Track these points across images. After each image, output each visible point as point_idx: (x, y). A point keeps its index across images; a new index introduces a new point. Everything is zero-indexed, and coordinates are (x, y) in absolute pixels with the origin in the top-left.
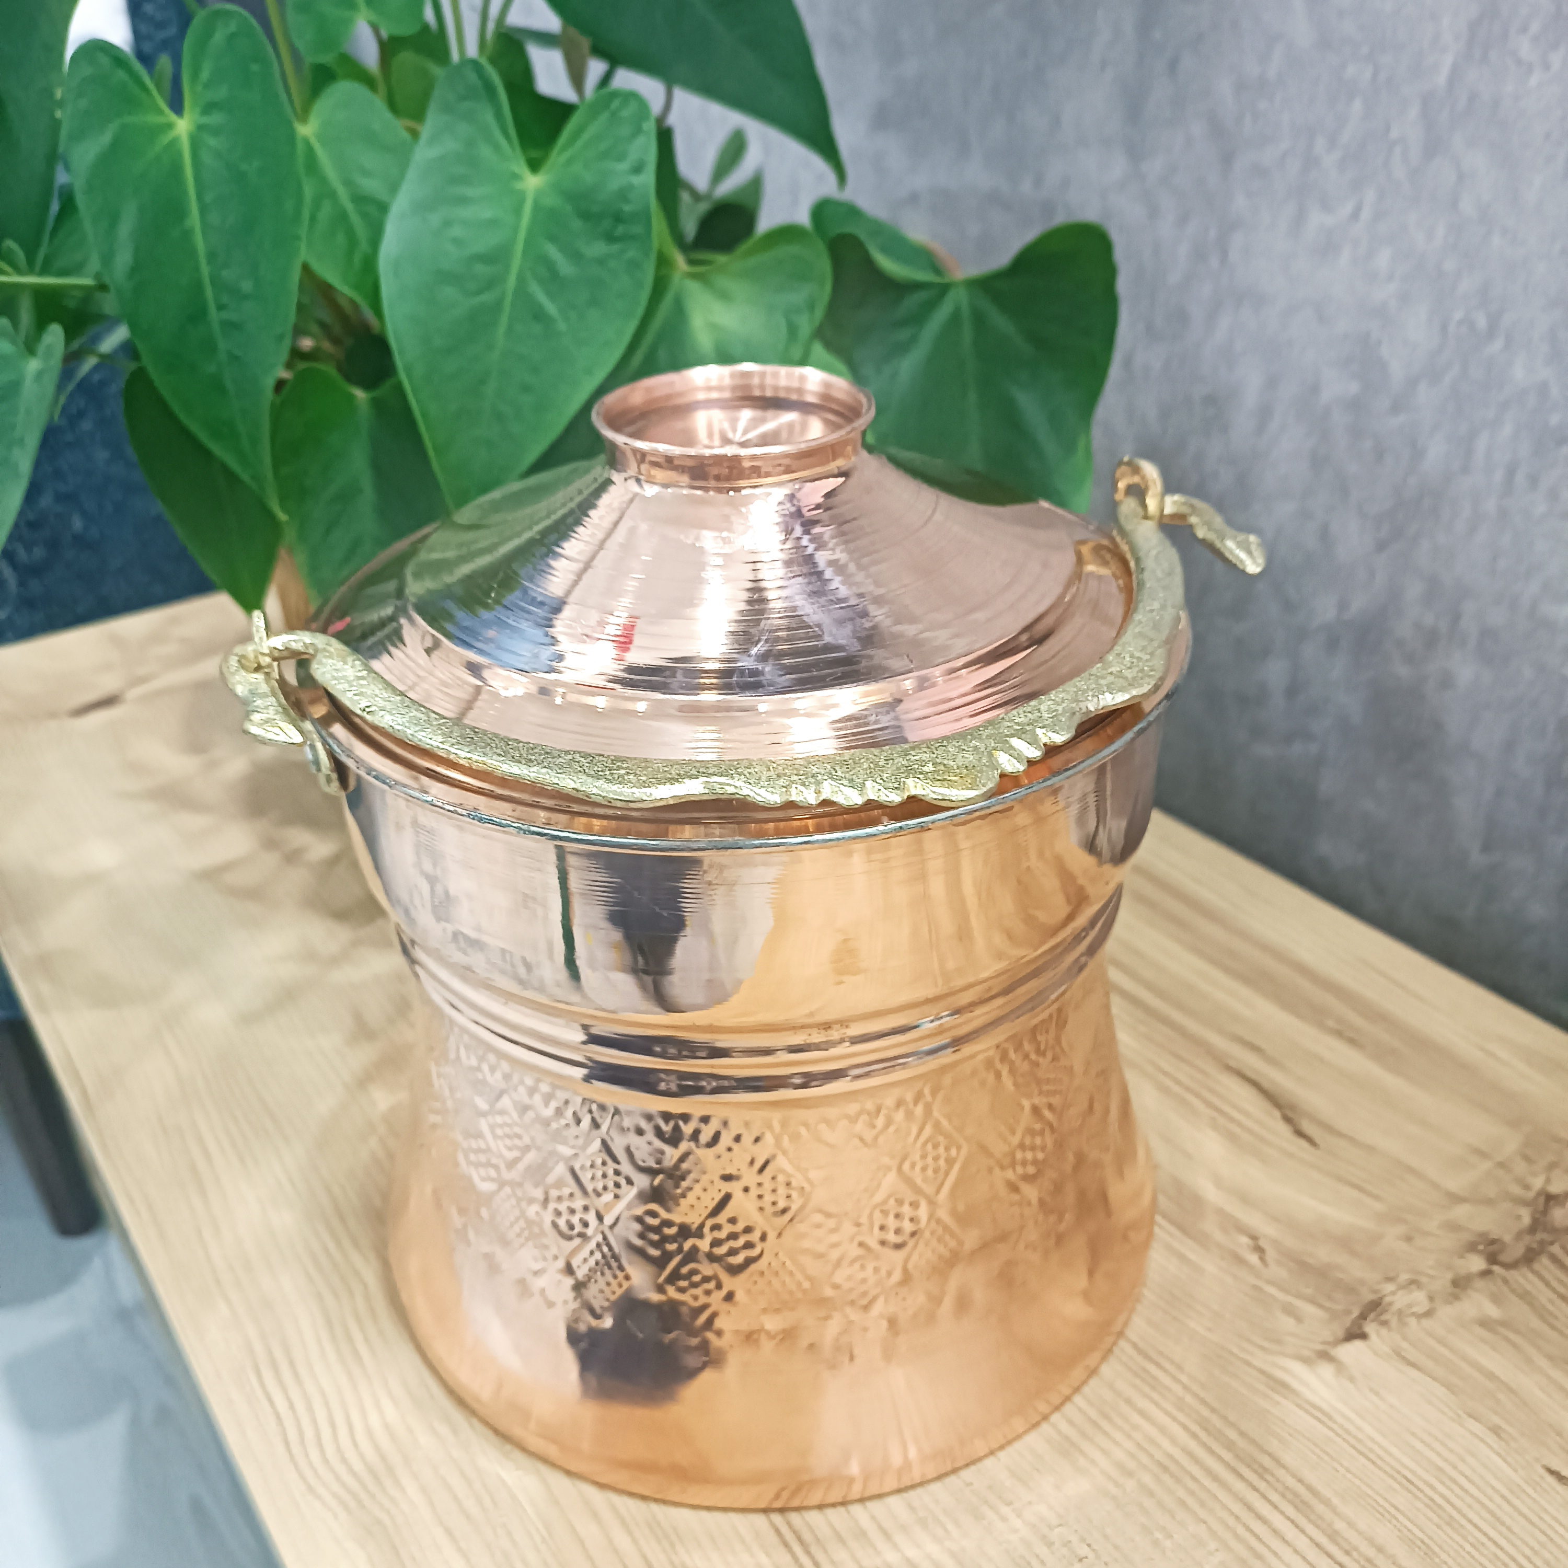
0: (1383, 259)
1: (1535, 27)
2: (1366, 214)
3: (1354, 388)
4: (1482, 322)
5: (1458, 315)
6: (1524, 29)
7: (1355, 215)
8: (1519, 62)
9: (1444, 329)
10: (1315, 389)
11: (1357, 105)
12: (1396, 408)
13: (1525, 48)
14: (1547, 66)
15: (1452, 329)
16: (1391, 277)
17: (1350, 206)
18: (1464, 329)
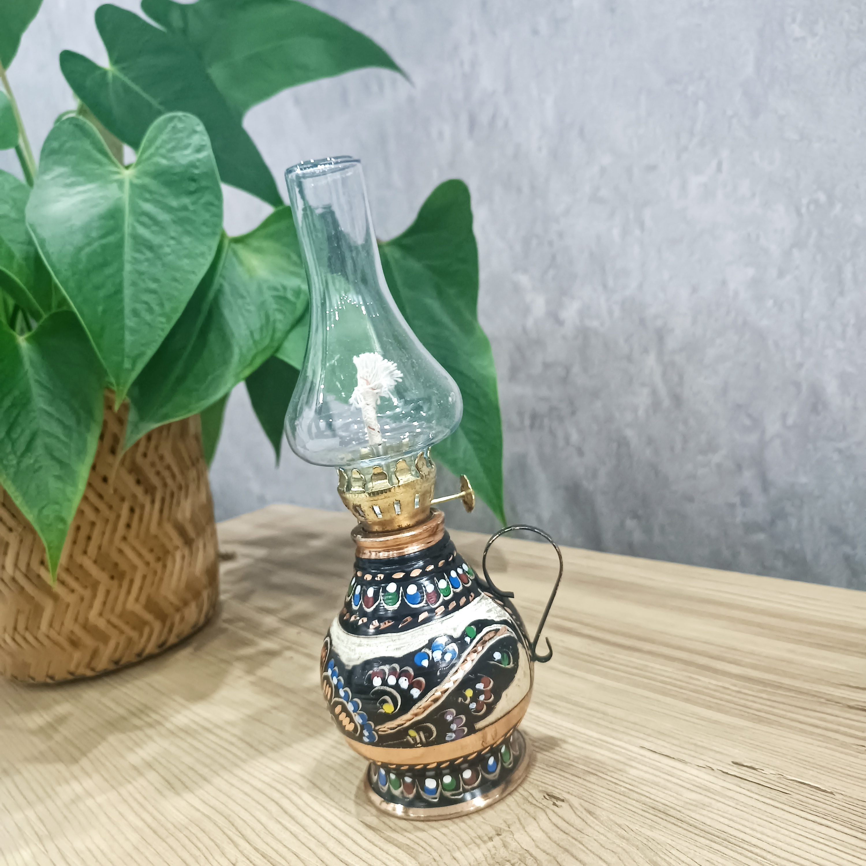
0: (745, 187)
1: (799, 17)
2: (725, 166)
3: (751, 272)
4: (822, 197)
5: (805, 201)
6: (794, 20)
7: (719, 168)
8: (796, 40)
9: (799, 213)
10: (724, 283)
11: (701, 105)
12: (781, 274)
13: (797, 31)
14: (815, 35)
15: (804, 210)
16: (754, 195)
17: (714, 164)
18: (812, 207)
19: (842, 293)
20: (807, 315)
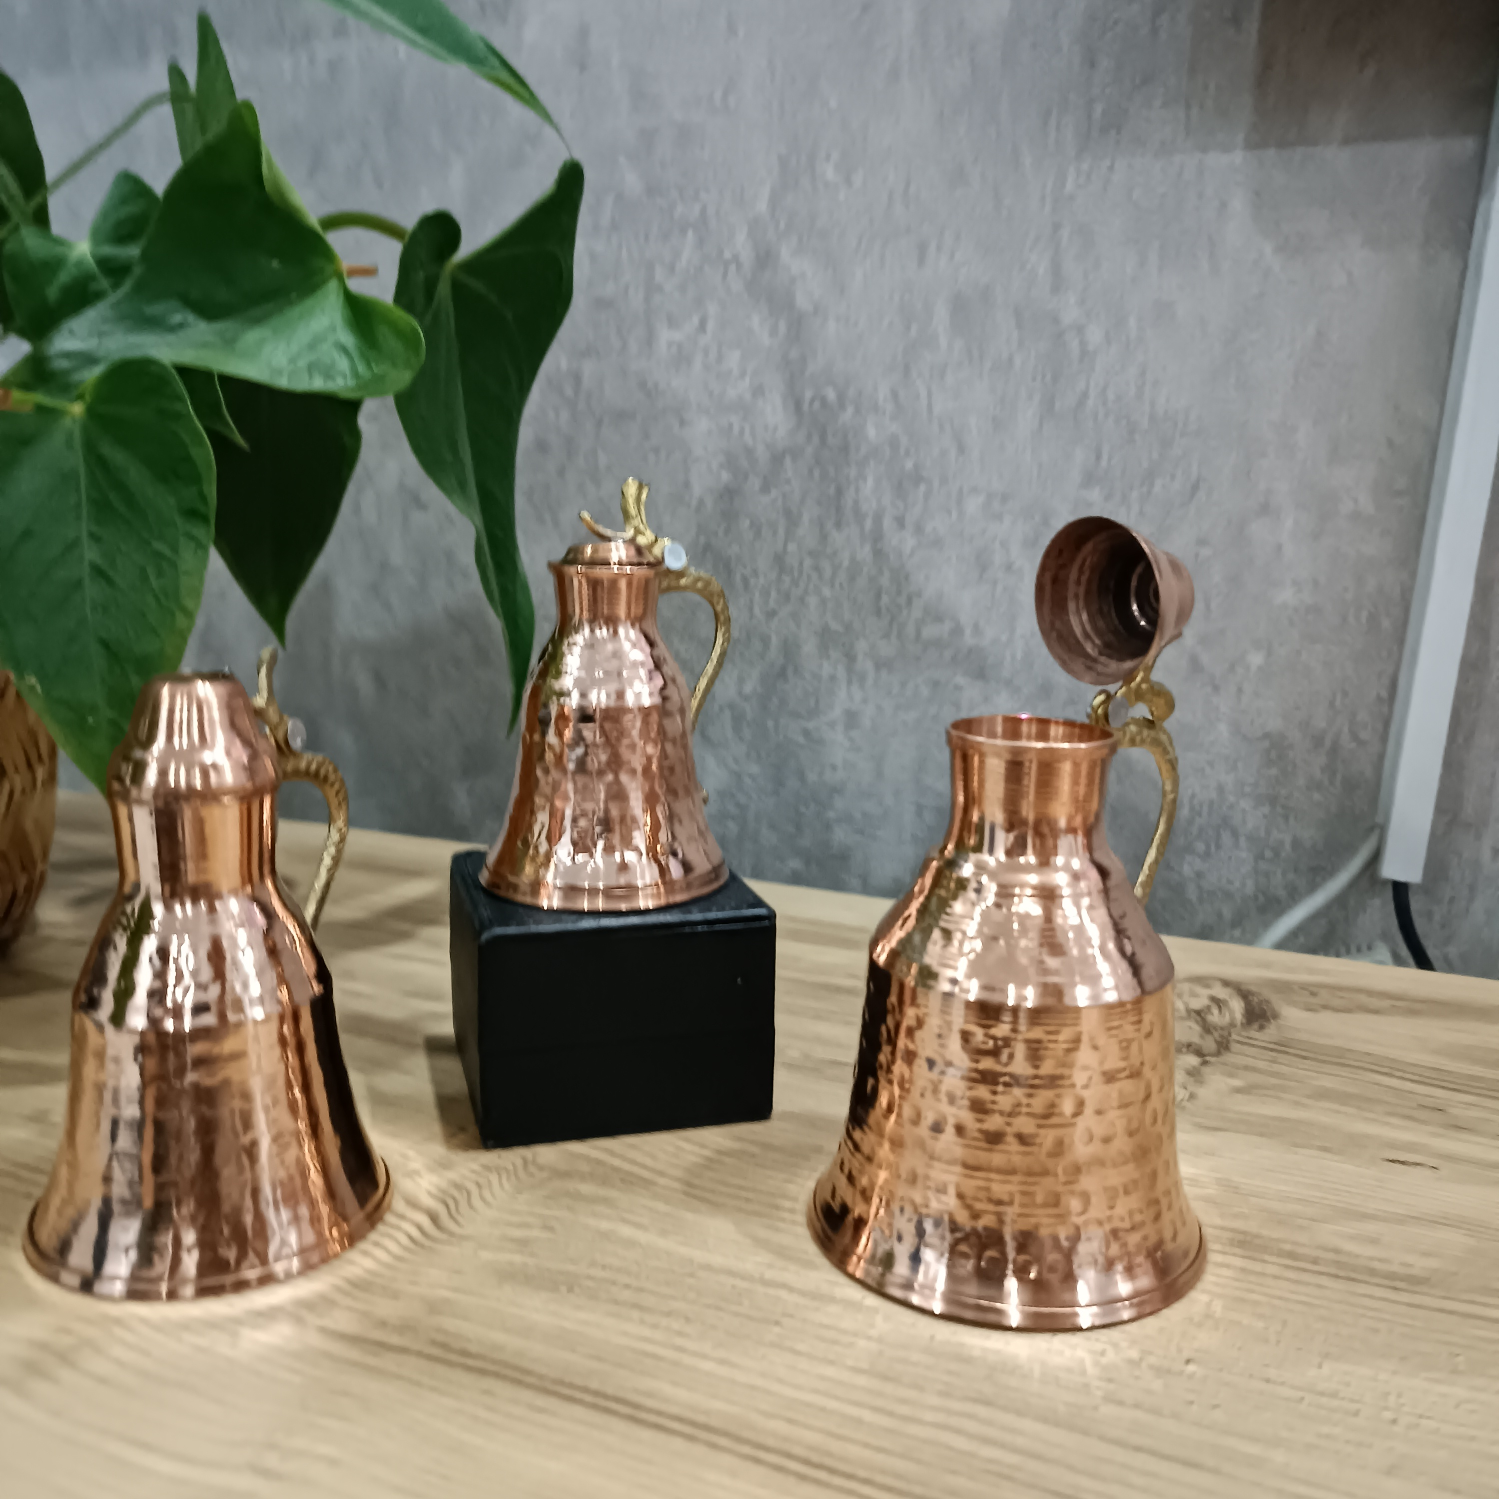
0: (733, 359)
1: (836, 156)
2: (711, 325)
3: (725, 476)
5: (808, 394)
7: (702, 326)
8: (827, 185)
9: (799, 409)
11: (690, 234)
12: (766, 488)
13: (830, 172)
14: (850, 185)
15: (806, 407)
16: (743, 374)
17: (696, 320)
18: (817, 405)
19: (838, 525)
20: (792, 547)
